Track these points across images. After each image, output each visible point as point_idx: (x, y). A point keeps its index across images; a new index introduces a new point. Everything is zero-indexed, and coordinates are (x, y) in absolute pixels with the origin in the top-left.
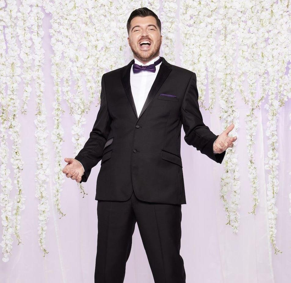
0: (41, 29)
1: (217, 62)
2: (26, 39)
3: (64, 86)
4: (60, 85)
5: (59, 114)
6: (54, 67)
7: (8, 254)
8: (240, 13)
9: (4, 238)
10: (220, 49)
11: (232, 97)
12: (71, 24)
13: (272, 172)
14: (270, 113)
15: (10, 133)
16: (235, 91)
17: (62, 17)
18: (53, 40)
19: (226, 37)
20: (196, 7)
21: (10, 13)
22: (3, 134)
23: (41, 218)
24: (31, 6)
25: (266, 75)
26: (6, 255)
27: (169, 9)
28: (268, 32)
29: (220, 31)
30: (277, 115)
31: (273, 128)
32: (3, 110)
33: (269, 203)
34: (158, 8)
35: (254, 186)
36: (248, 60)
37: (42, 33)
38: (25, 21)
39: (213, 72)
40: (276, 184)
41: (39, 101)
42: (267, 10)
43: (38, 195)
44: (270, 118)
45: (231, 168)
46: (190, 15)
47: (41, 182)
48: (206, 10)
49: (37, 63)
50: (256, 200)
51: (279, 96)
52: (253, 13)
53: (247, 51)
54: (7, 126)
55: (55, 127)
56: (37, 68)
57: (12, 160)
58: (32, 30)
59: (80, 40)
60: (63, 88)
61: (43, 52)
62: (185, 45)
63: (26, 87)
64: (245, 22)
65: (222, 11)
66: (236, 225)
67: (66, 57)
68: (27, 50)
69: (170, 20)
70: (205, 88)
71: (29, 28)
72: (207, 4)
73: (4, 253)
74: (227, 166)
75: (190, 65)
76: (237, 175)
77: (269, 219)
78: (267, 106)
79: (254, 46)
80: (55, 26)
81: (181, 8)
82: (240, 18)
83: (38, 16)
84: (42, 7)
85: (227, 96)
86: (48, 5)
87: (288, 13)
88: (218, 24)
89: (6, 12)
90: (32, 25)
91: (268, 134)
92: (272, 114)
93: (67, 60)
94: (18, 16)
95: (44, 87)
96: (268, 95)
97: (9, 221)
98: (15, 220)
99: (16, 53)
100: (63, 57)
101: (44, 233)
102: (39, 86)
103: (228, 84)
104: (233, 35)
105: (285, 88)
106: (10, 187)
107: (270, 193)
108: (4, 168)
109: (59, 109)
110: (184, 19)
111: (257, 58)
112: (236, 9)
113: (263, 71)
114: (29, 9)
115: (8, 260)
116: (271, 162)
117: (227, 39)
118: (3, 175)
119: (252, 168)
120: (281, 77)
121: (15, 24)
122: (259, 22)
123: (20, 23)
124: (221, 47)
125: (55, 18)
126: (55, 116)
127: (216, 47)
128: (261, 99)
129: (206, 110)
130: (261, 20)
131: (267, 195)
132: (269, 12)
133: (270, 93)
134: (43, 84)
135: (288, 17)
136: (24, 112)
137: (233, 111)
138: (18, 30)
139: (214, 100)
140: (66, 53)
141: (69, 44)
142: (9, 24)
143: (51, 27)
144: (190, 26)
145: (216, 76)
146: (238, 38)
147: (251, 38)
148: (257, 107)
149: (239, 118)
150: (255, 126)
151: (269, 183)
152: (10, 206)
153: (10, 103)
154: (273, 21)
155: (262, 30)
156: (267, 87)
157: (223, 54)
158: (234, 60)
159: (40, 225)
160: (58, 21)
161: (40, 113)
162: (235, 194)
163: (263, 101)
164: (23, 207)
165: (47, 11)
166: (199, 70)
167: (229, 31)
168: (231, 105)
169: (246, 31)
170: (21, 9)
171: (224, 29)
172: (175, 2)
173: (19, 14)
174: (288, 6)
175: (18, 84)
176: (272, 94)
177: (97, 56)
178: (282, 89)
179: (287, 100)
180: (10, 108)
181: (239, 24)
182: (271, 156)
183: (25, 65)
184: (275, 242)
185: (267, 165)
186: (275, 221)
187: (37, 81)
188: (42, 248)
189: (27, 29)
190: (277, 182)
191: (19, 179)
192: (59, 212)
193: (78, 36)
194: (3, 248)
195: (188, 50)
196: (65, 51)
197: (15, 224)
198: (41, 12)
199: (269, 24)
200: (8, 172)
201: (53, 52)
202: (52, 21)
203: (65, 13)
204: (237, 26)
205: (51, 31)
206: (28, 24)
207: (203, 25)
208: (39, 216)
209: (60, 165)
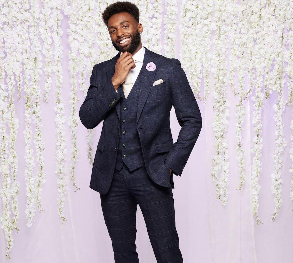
0: (60, 29)
1: (211, 59)
2: (48, 37)
3: (80, 79)
4: (76, 78)
5: (74, 102)
6: (71, 62)
7: (32, 220)
8: (232, 16)
9: (28, 207)
10: (214, 47)
11: (224, 89)
12: (86, 25)
13: (256, 155)
14: (257, 104)
15: (33, 118)
16: (226, 84)
17: (78, 19)
18: (70, 39)
19: (219, 37)
20: (194, 11)
21: (33, 14)
22: (28, 119)
23: (60, 191)
24: (52, 9)
25: (254, 71)
26: (29, 221)
27: (171, 12)
28: (256, 33)
29: (215, 32)
30: (262, 106)
31: (259, 117)
32: (28, 98)
33: (253, 181)
34: (161, 11)
35: (242, 166)
36: (238, 57)
37: (61, 32)
38: (46, 21)
39: (208, 67)
40: (259, 165)
41: (58, 91)
42: (256, 13)
43: (57, 171)
44: (256, 108)
45: (221, 151)
46: (189, 18)
47: (59, 160)
48: (203, 13)
49: (56, 58)
50: (243, 178)
51: (265, 89)
52: (244, 16)
53: (238, 50)
54: (31, 112)
55: (72, 113)
56: (56, 63)
57: (35, 141)
58: (53, 30)
59: (93, 39)
60: (79, 80)
61: (62, 49)
62: (184, 44)
63: (48, 79)
64: (237, 24)
65: (217, 14)
66: (225, 199)
67: (81, 54)
68: (49, 47)
69: (172, 22)
70: (200, 81)
71: (49, 28)
72: (204, 8)
73: (28, 219)
74: (218, 149)
75: (188, 62)
76: (226, 157)
77: (253, 195)
78: (254, 98)
79: (244, 45)
80: (72, 26)
81: (181, 11)
82: (233, 20)
83: (58, 17)
84: (61, 10)
85: (220, 88)
86: (66, 8)
87: (275, 17)
88: (213, 26)
89: (30, 14)
90: (52, 26)
91: (254, 122)
92: (259, 105)
93: (82, 56)
94: (40, 17)
95: (62, 79)
96: (255, 89)
97: (32, 193)
98: (37, 192)
99: (38, 49)
100: (79, 54)
101: (63, 203)
102: (58, 78)
103: (221, 78)
104: (226, 36)
105: (270, 83)
106: (33, 164)
107: (254, 173)
108: (29, 148)
109: (75, 98)
110: (184, 21)
111: (246, 56)
112: (229, 12)
113: (251, 67)
114: (50, 11)
115: (32, 225)
116: (256, 146)
117: (221, 39)
118: (27, 153)
119: (240, 151)
120: (267, 73)
121: (38, 24)
122: (249, 25)
123: (42, 23)
124: (216, 46)
125: (72, 19)
126: (71, 104)
127: (211, 46)
128: (249, 92)
129: (201, 100)
130: (250, 23)
131: (252, 175)
132: (258, 15)
133: (257, 87)
134: (61, 77)
135: (274, 20)
136: (46, 101)
137: (224, 102)
138: (40, 29)
139: (208, 92)
140: (81, 50)
141: (84, 42)
142: (32, 24)
143: (68, 27)
144: (189, 27)
145: (210, 71)
146: (231, 38)
147: (241, 38)
148: (245, 98)
149: (229, 108)
150: (244, 115)
151: (254, 164)
152: (33, 180)
153: (33, 92)
154: (261, 23)
155: (251, 31)
156: (255, 81)
157: (217, 52)
158: (226, 57)
159: (59, 196)
160: (75, 22)
161: (59, 102)
162: (225, 173)
163: (251, 93)
164: (44, 181)
165: (66, 14)
166: (195, 66)
167: (222, 32)
168: (222, 97)
169: (237, 32)
170: (43, 11)
171: (218, 30)
172: (176, 6)
173: (42, 16)
174: (274, 10)
175: (40, 76)
176: (259, 87)
177: (108, 53)
178: (267, 83)
179: (272, 93)
180: (33, 96)
181: (232, 26)
182: (256, 141)
183: (46, 60)
184: (257, 215)
185: (252, 149)
186: (258, 197)
187: (57, 74)
188: (60, 216)
189: (48, 28)
190: (261, 164)
191: (40, 158)
192: (74, 186)
193: (92, 35)
194: (27, 215)
195: (187, 48)
196: (80, 48)
197: (36, 195)
198: (60, 14)
199: (258, 26)
200: (32, 151)
201: (70, 49)
202: (70, 21)
203: (81, 15)
204: (230, 28)
205: (69, 30)
206: (49, 24)
207: (200, 26)
208: (58, 189)
209: (75, 146)
